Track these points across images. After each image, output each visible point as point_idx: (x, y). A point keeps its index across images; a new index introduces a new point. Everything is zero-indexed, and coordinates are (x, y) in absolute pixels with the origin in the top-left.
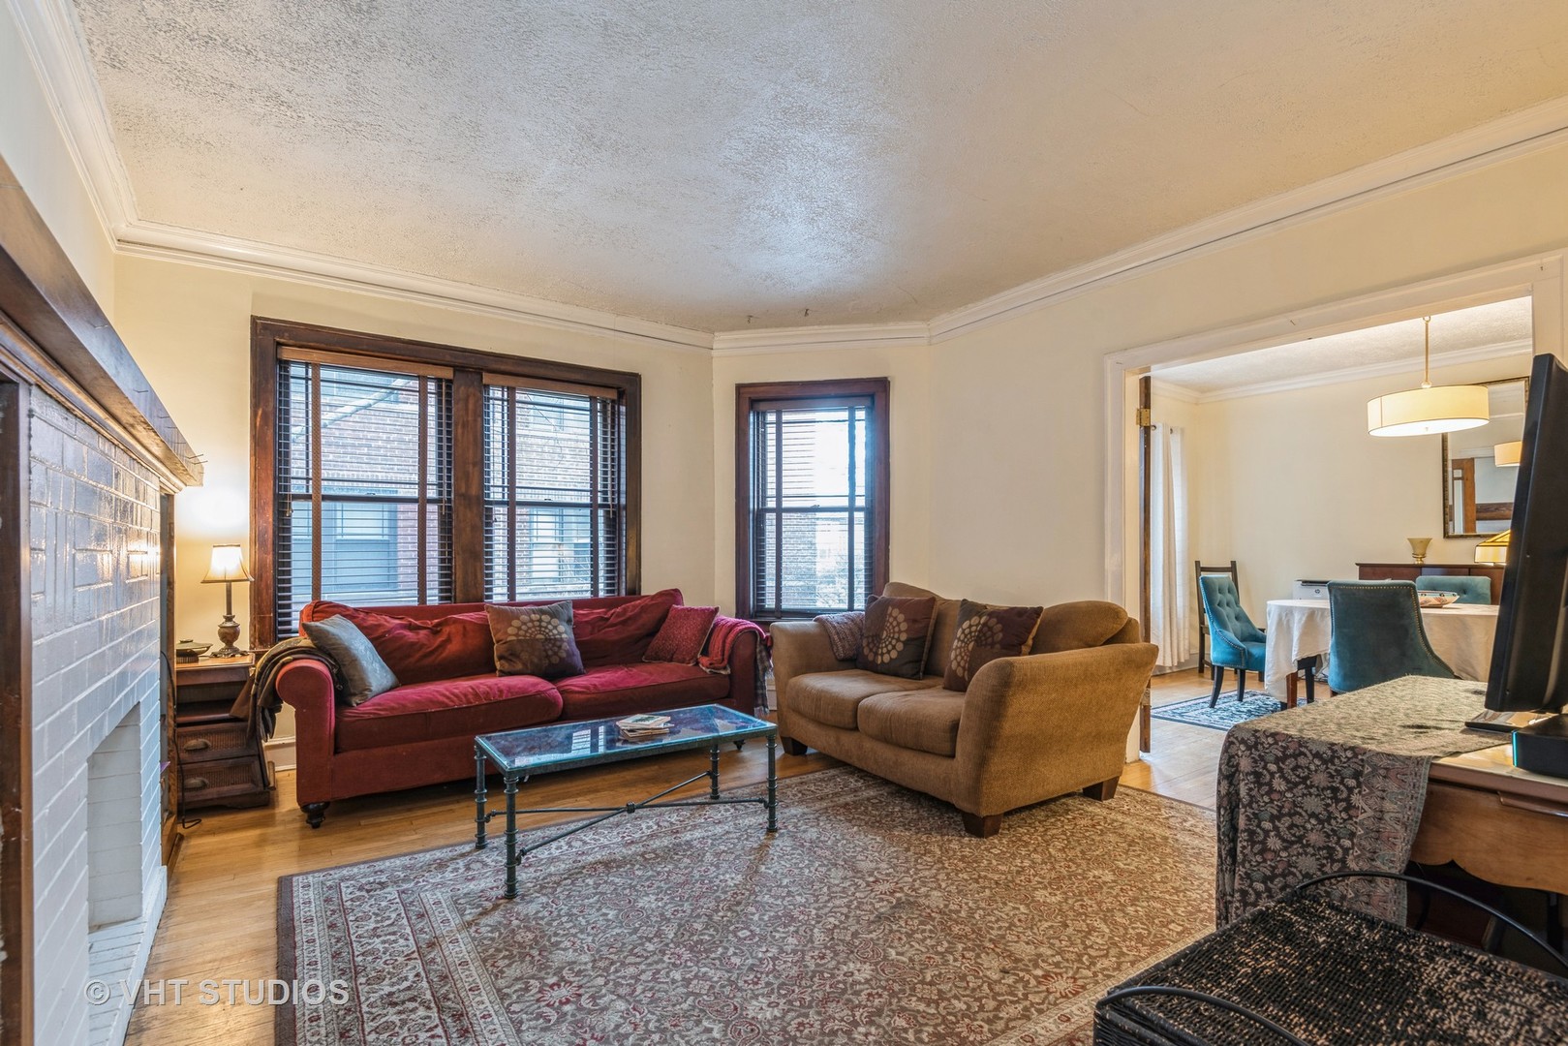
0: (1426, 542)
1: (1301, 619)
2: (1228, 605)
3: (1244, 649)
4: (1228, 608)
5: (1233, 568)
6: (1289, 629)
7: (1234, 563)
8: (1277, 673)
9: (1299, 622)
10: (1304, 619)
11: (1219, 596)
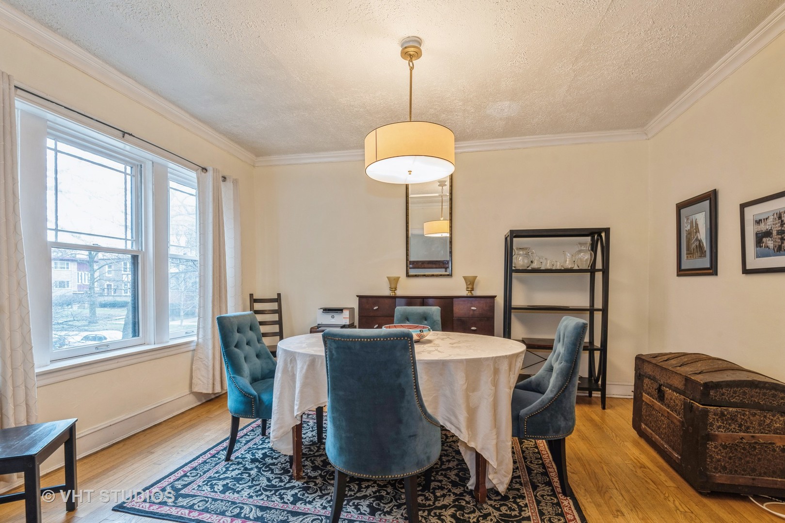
0: (397, 279)
1: (302, 368)
2: (248, 344)
3: (255, 397)
4: (247, 347)
5: (278, 300)
6: (293, 376)
7: (279, 295)
8: (281, 427)
9: (301, 371)
10: (305, 367)
11: (237, 336)
